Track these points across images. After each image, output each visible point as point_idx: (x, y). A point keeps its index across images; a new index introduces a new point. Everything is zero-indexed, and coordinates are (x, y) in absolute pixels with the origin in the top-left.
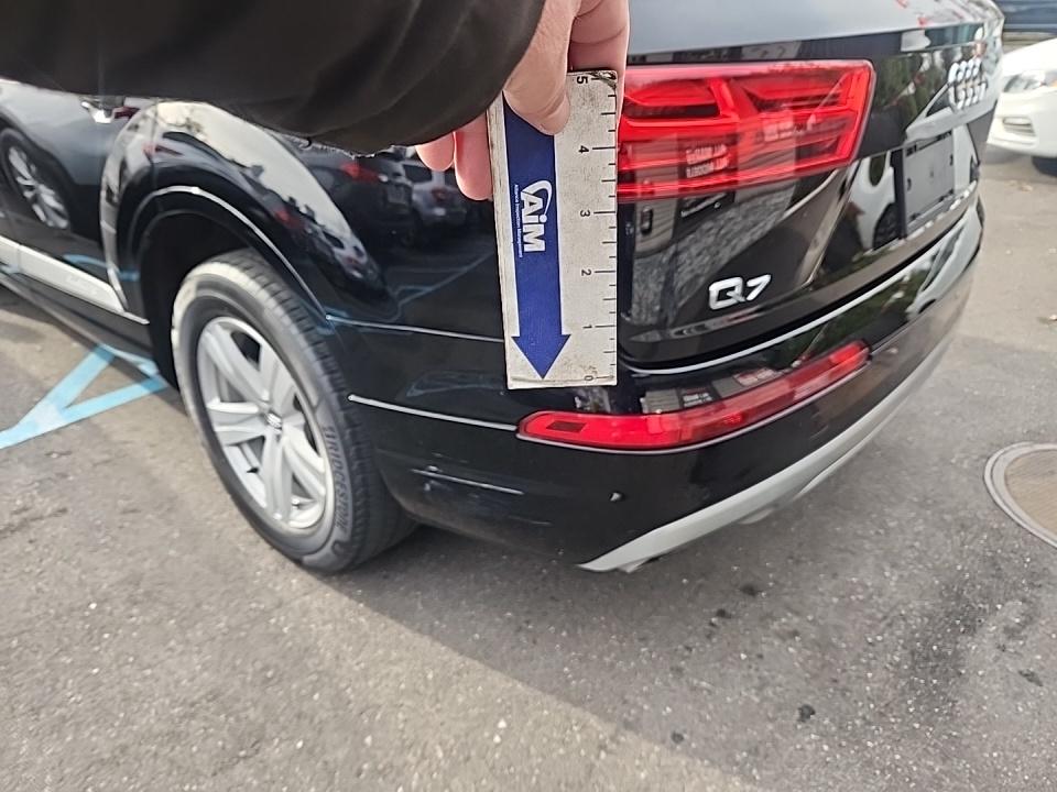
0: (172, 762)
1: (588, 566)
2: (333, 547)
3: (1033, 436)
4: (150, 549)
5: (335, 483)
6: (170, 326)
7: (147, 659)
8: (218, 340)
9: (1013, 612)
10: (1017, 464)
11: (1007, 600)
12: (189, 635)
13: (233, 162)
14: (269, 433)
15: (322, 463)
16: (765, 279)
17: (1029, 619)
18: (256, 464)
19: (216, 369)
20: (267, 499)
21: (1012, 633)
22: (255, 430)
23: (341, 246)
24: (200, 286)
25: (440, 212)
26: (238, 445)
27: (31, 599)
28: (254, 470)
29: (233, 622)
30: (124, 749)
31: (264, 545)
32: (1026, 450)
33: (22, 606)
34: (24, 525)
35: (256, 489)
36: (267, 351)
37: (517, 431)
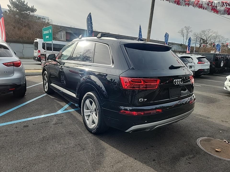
0: (73, 150)
1: (125, 131)
2: (96, 129)
3: (208, 136)
4: (72, 129)
5: (98, 119)
6: (82, 99)
7: (71, 140)
8: (88, 102)
9: (191, 156)
10: (203, 140)
11: (191, 155)
12: (76, 138)
13: (93, 81)
14: (91, 114)
15: (97, 117)
16: (146, 100)
17: (193, 157)
18: (88, 119)
19: (86, 105)
20: (89, 124)
21: (189, 158)
22: (89, 113)
23: (104, 92)
24: (87, 95)
25: (116, 89)
26: (86, 116)
27: (58, 132)
28: (88, 120)
29: (82, 138)
30: (68, 148)
31: (87, 130)
32: (206, 138)
33: (57, 132)
34: (57, 124)
35: (88, 122)
36: (93, 103)
37: (119, 112)
